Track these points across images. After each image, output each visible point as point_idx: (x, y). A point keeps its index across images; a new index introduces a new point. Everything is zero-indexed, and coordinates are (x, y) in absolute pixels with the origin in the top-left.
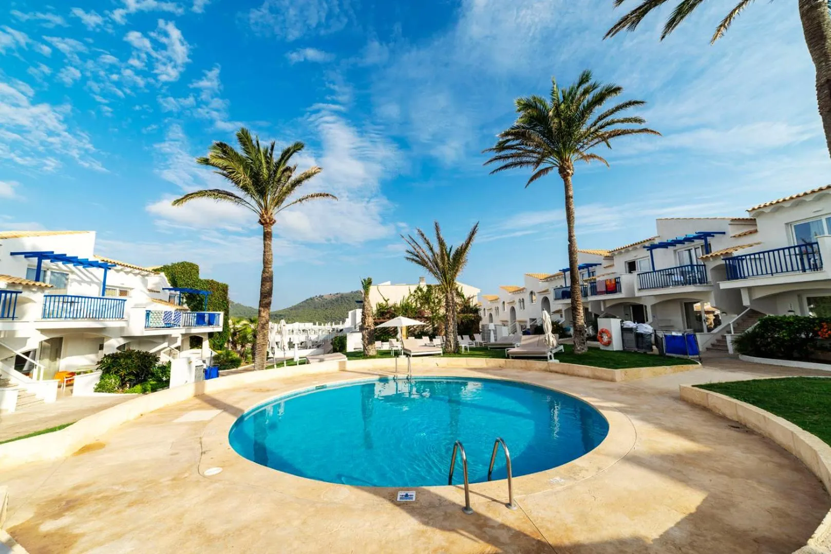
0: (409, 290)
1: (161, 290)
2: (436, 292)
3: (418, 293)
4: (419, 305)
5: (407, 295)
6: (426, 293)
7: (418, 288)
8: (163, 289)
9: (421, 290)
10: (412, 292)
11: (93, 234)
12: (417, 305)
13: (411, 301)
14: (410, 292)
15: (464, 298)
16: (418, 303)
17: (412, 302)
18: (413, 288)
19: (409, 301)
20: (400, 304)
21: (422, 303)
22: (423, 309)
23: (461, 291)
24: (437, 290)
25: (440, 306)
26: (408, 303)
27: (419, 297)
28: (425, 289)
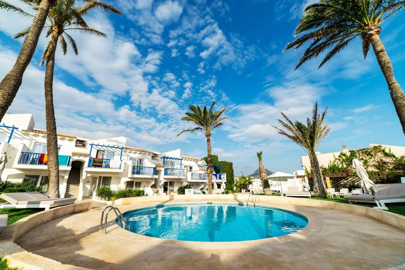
0: (334, 156)
1: (203, 166)
2: (360, 155)
3: (342, 157)
4: (345, 166)
5: (333, 160)
6: (350, 157)
7: (341, 154)
8: (204, 166)
9: (344, 155)
10: (337, 157)
11: (179, 150)
12: (343, 166)
13: (337, 163)
14: (335, 157)
15: (395, 157)
16: (344, 164)
17: (339, 163)
18: (337, 154)
19: (336, 163)
20: (329, 166)
21: (348, 164)
22: (349, 168)
23: (390, 151)
24: (361, 154)
25: (368, 166)
26: (335, 165)
27: (343, 160)
28: (348, 154)
